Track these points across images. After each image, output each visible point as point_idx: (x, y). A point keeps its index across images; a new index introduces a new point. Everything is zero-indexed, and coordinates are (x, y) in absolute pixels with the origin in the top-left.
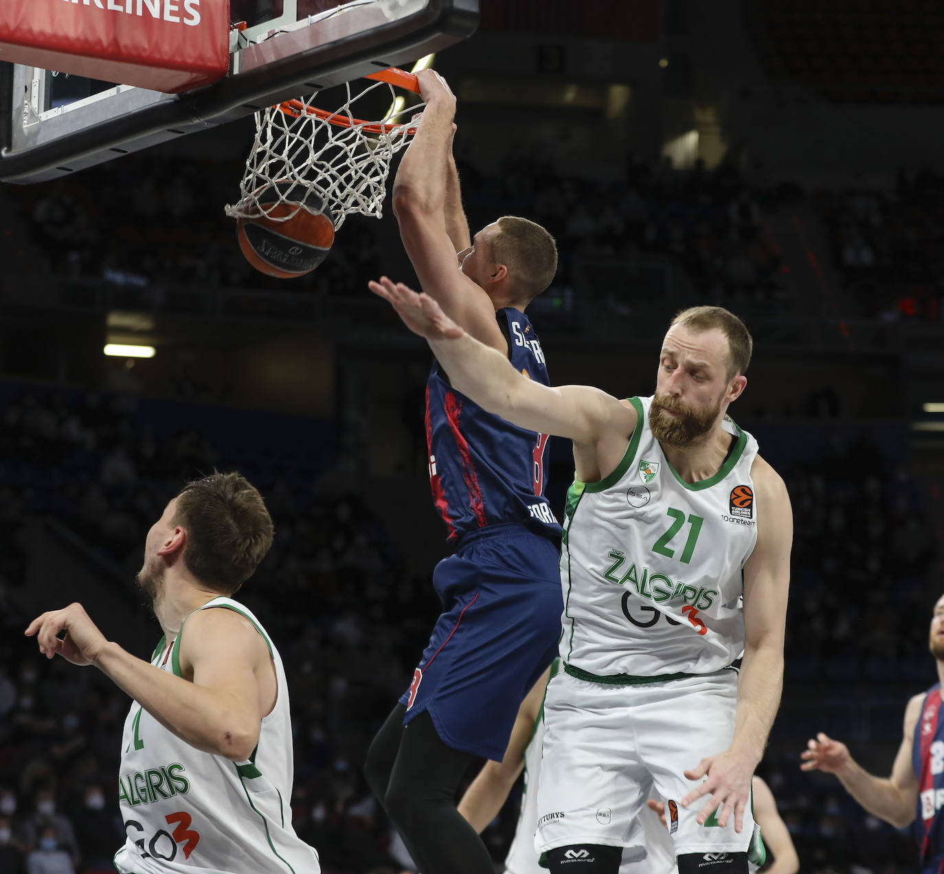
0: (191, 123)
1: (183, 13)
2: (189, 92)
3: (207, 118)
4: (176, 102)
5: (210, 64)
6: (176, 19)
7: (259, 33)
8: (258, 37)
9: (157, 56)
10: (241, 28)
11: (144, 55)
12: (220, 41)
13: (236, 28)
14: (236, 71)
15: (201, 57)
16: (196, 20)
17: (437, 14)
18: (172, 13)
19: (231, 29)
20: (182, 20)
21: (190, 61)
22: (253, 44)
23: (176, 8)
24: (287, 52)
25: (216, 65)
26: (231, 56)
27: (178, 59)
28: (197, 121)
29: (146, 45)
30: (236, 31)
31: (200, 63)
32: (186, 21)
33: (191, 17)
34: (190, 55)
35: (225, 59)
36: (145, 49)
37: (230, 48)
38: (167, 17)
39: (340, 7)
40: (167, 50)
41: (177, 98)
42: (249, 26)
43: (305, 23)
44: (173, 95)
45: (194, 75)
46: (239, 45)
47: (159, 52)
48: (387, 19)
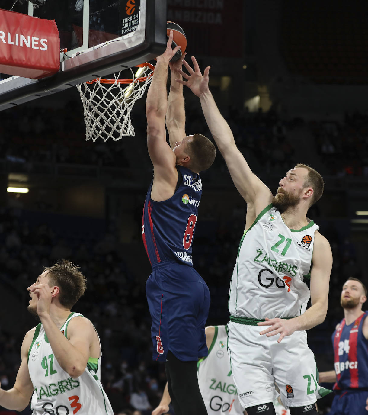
0: (44, 92)
1: (40, 45)
2: (43, 79)
3: (51, 90)
4: (37, 83)
5: (52, 67)
6: (37, 48)
7: (72, 54)
8: (72, 55)
9: (29, 64)
10: (65, 51)
11: (24, 63)
12: (56, 57)
13: (62, 51)
14: (63, 70)
15: (48, 64)
16: (46, 48)
17: (149, 45)
18: (35, 45)
19: (61, 52)
20: (39, 48)
21: (43, 65)
22: (70, 58)
23: (37, 43)
24: (84, 62)
25: (54, 67)
26: (61, 63)
27: (38, 65)
28: (46, 91)
29: (24, 59)
30: (63, 52)
31: (47, 66)
32: (41, 49)
33: (43, 47)
34: (43, 63)
35: (58, 65)
36: (24, 61)
37: (60, 60)
38: (33, 47)
39: (107, 42)
40: (33, 61)
41: (38, 81)
42: (69, 50)
43: (92, 49)
44: (36, 80)
45: (45, 71)
46: (64, 59)
47: (30, 61)
48: (127, 47)
